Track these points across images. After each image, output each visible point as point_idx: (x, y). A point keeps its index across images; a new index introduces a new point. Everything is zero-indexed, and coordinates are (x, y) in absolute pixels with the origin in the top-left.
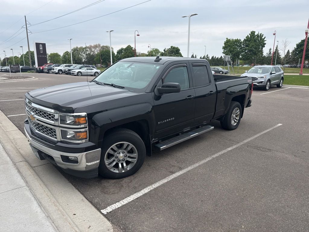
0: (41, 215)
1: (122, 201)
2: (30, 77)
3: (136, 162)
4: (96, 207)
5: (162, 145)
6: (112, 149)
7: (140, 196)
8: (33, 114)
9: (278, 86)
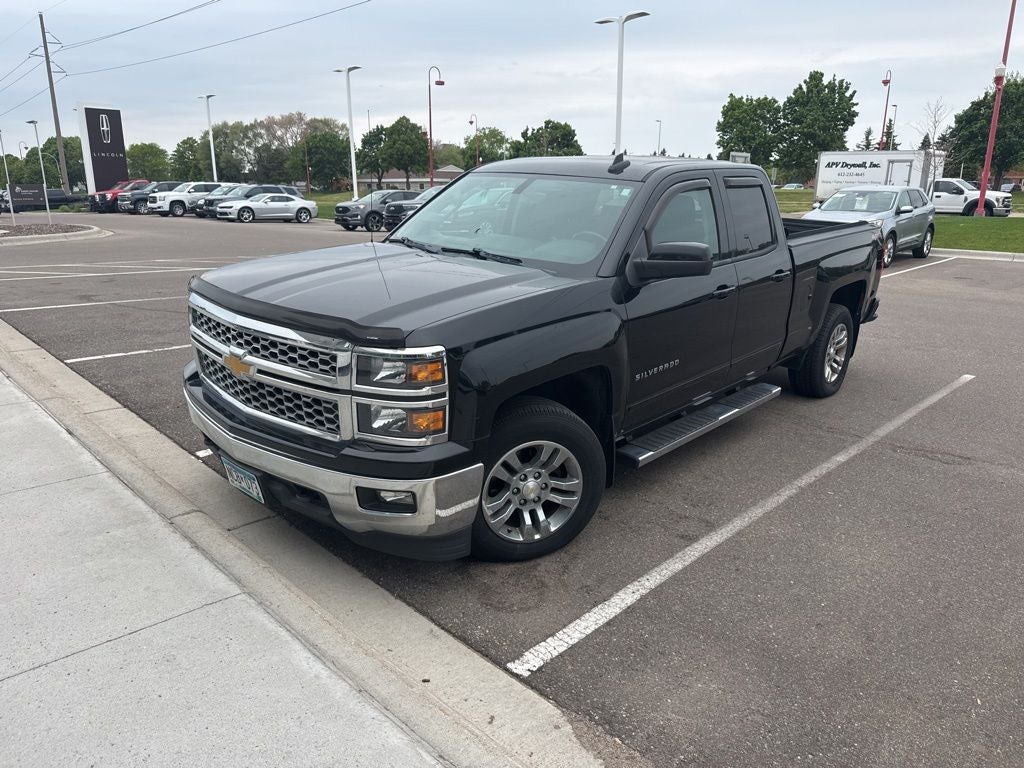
0: (340, 689)
1: (561, 632)
2: (84, 228)
3: (576, 505)
4: (486, 655)
5: (639, 450)
6: (505, 465)
7: (614, 615)
8: (240, 352)
9: (918, 254)
